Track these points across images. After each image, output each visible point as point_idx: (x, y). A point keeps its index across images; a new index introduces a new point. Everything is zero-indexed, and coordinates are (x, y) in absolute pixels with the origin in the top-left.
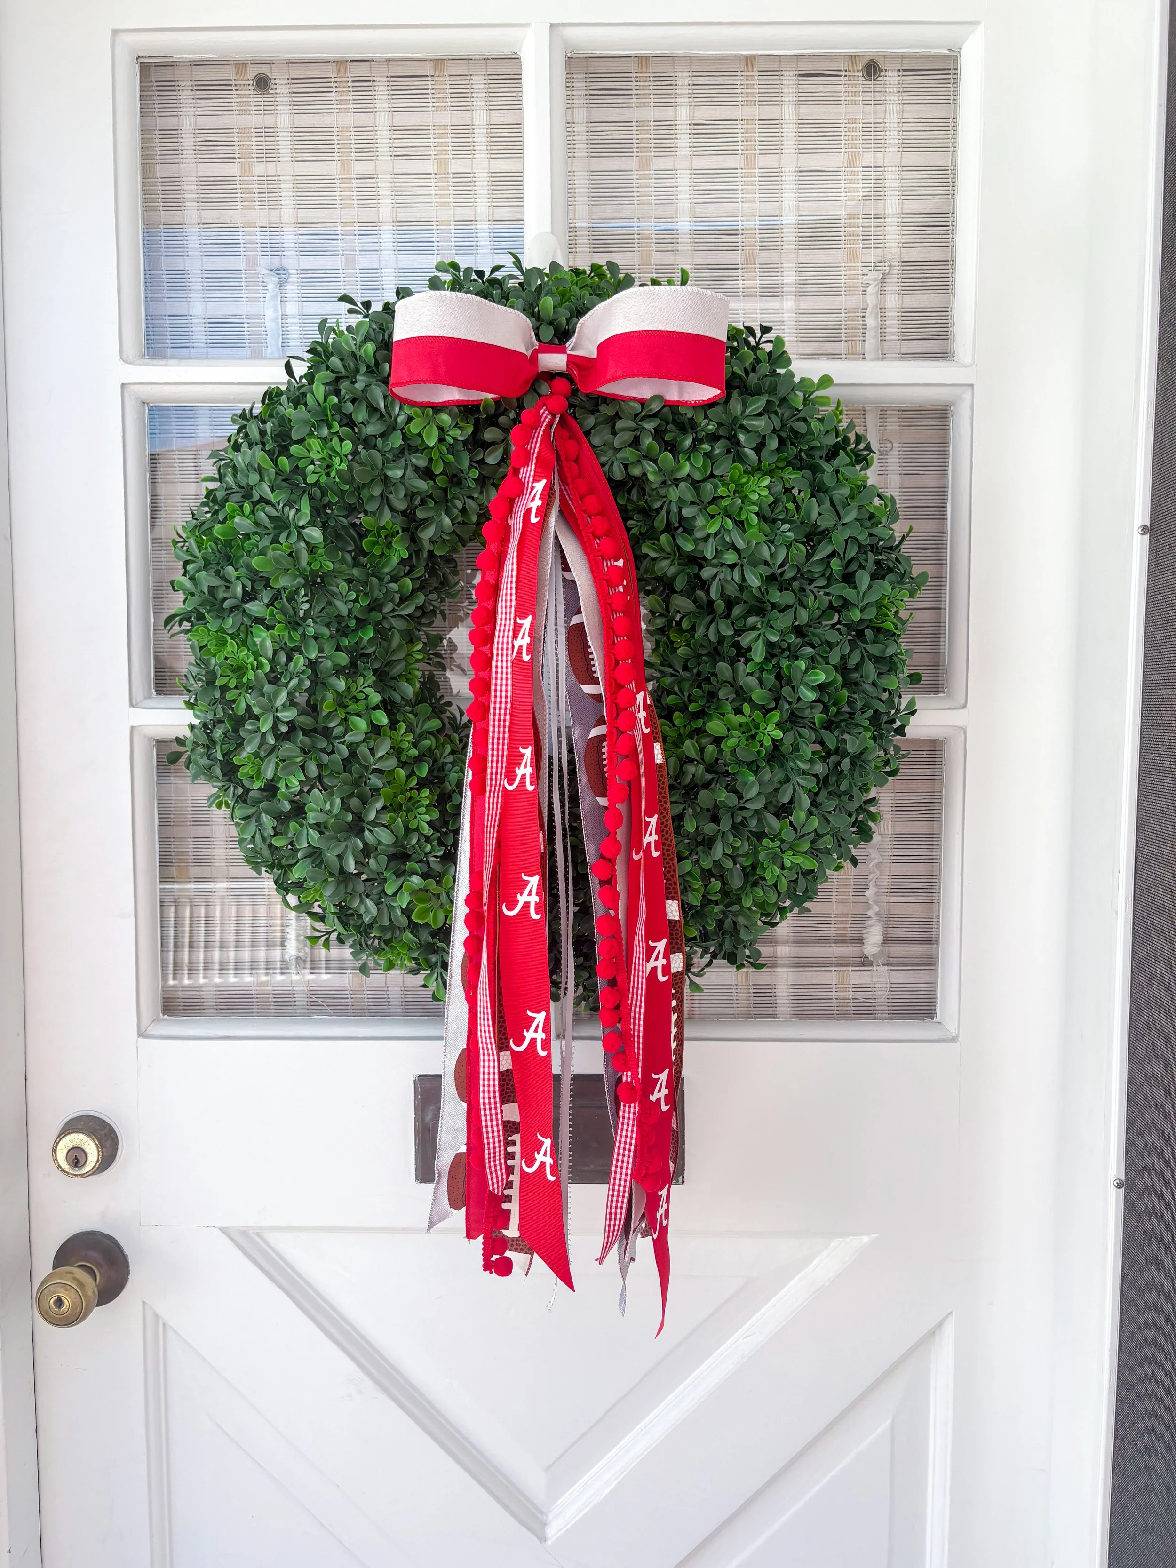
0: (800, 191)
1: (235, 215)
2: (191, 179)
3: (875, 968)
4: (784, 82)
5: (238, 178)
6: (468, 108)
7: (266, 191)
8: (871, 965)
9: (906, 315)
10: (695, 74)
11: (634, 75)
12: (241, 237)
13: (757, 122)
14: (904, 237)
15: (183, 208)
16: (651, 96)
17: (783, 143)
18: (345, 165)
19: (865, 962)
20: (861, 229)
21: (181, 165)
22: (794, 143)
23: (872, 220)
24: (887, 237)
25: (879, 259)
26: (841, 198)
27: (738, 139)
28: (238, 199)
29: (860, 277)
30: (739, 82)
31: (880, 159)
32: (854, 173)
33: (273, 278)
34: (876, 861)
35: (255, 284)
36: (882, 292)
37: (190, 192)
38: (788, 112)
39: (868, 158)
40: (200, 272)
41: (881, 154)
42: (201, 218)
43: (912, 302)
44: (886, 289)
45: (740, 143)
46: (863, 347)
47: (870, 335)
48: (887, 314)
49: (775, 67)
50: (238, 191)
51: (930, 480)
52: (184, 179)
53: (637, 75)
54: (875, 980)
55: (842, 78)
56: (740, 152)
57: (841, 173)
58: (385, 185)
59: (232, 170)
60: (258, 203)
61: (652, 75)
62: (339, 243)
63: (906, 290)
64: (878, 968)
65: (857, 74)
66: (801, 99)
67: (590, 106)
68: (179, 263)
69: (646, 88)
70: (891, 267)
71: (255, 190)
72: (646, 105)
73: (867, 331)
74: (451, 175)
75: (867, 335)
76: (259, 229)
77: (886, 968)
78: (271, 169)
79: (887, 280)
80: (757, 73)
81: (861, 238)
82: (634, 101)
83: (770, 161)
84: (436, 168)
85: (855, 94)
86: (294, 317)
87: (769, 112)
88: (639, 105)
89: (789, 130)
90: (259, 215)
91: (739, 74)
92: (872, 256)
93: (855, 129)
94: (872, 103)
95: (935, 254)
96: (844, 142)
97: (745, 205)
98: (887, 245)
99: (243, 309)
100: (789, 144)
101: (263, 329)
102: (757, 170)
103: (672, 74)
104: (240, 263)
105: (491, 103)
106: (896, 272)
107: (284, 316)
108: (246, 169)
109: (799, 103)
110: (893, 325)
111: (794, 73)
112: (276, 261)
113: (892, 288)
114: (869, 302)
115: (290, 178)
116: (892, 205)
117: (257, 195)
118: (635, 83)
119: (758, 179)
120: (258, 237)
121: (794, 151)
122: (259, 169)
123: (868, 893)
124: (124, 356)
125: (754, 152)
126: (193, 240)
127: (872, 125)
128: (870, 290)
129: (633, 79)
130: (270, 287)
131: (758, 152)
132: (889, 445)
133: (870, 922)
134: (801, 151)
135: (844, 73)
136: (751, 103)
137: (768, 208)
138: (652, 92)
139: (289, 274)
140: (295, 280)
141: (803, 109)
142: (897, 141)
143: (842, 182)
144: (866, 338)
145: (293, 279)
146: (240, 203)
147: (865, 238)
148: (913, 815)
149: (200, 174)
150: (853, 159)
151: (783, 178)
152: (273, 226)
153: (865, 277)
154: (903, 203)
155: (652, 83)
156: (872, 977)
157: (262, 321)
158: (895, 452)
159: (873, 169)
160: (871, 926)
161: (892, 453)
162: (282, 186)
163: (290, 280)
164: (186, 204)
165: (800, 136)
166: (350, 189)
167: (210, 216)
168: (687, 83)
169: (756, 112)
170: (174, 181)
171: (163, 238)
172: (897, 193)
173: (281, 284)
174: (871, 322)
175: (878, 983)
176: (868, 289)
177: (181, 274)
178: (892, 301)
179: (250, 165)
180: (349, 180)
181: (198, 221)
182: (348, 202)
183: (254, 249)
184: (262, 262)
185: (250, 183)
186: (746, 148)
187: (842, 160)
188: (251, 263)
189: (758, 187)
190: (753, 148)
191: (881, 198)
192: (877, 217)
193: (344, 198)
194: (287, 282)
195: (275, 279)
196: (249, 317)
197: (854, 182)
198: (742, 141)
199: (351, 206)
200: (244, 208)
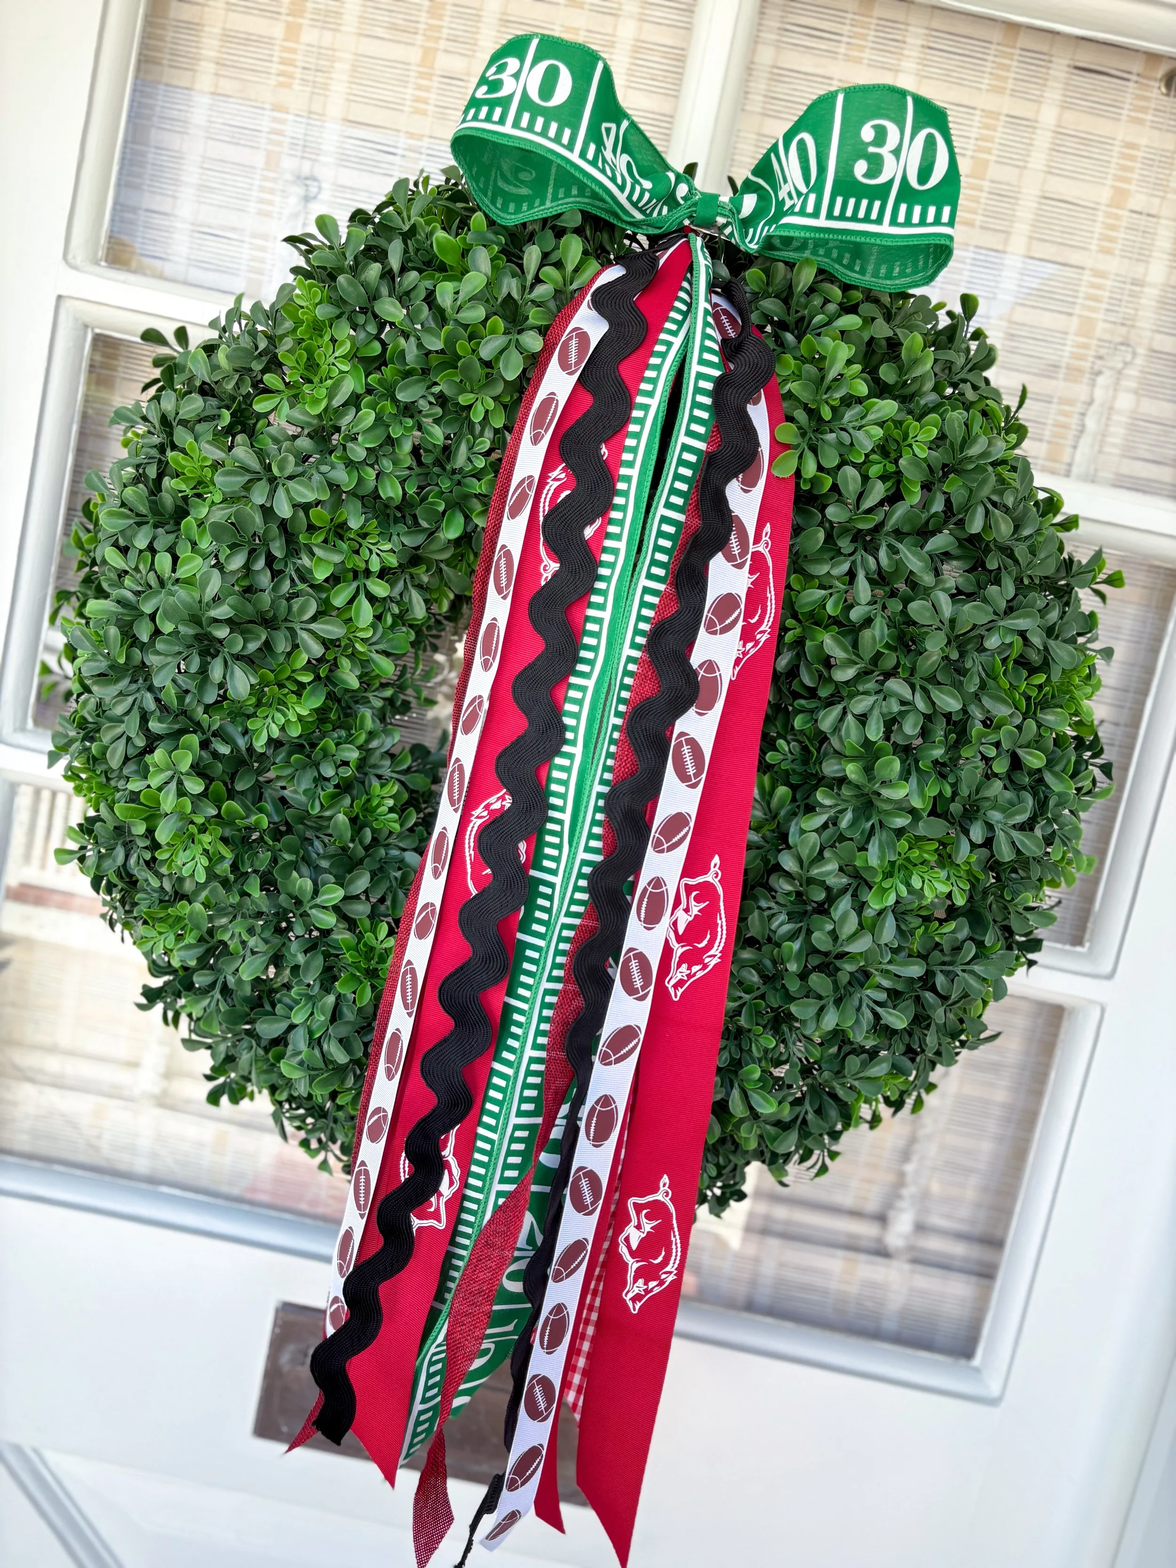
0: (1038, 225)
1: (266, 93)
2: (216, 30)
4: (1051, 72)
5: (279, 42)
6: (613, 11)
7: (312, 66)
9: (1138, 424)
10: (934, 33)
11: (850, 16)
12: (265, 124)
13: (1003, 118)
14: (1163, 318)
15: (196, 68)
16: (867, 50)
17: (1031, 153)
18: (428, 54)
20: (1108, 294)
21: (206, 8)
22: (1045, 157)
24: (1139, 313)
25: (1119, 340)
26: (1092, 247)
27: (973, 135)
28: (273, 71)
30: (990, 58)
31: (1154, 205)
32: (1116, 217)
33: (298, 189)
35: (272, 191)
36: (1116, 386)
37: (210, 47)
38: (1048, 115)
39: (1138, 201)
40: (201, 159)
41: (1156, 201)
42: (216, 86)
43: (1152, 407)
44: (1121, 382)
45: (972, 141)
47: (1085, 442)
48: (1114, 417)
49: (1045, 49)
50: (274, 59)
52: (206, 29)
53: (856, 17)
54: (890, 1279)
55: (1131, 84)
56: (969, 153)
57: (1100, 213)
59: (274, 29)
60: (298, 81)
61: (875, 21)
62: (397, 160)
63: (1146, 390)
64: (899, 1263)
65: (1152, 83)
66: (1068, 99)
67: (778, 46)
68: (175, 141)
69: (863, 37)
70: (1135, 354)
71: (299, 64)
72: (858, 61)
73: (1083, 434)
75: (1082, 441)
76: (292, 117)
77: (910, 1265)
78: (327, 38)
79: (1126, 372)
80: (1018, 52)
81: (1105, 306)
82: (842, 50)
83: (1007, 174)
85: (1144, 110)
87: (1022, 109)
88: (848, 58)
89: (1043, 140)
90: (295, 99)
91: (993, 47)
92: (1116, 335)
93: (1132, 158)
94: (1165, 127)
96: (1112, 171)
98: (1137, 324)
99: (248, 222)
100: (1038, 159)
103: (902, 27)
104: (257, 158)
105: (647, 12)
106: (1141, 362)
108: (293, 32)
109: (1065, 106)
110: (1118, 433)
111: (1067, 62)
112: (306, 168)
113: (1129, 384)
114: (1095, 397)
115: (349, 56)
116: (1155, 271)
117: (299, 70)
118: (848, 28)
119: (985, 195)
120: (289, 129)
121: (1042, 168)
122: (309, 35)
124: (70, 257)
125: (987, 157)
126: (201, 113)
127: (1157, 158)
128: (1101, 380)
129: (848, 22)
131: (994, 158)
133: (903, 1204)
134: (1052, 170)
135: (1134, 78)
136: (998, 90)
138: (870, 45)
139: (320, 188)
140: (326, 198)
141: (1069, 116)
143: (1097, 224)
145: (325, 196)
146: (274, 77)
147: (1110, 307)
149: (228, 26)
150: (1120, 196)
151: (1020, 202)
153: (1099, 362)
155: (873, 33)
157: (271, 245)
159: (1144, 217)
160: (903, 1207)
162: (337, 65)
164: (201, 63)
165: (1055, 149)
166: (427, 89)
167: (231, 86)
168: (920, 42)
169: (1006, 105)
170: (192, 28)
171: (161, 103)
173: (307, 199)
174: (1091, 423)
175: (895, 1281)
176: (1099, 379)
177: (177, 156)
178: (1125, 401)
179: (300, 26)
180: (429, 76)
181: (212, 89)
182: (422, 106)
183: (280, 144)
184: (289, 164)
185: (294, 51)
186: (980, 150)
187: (1104, 194)
188: (272, 161)
189: (983, 206)
190: (988, 151)
191: (1142, 256)
192: (1135, 282)
193: (417, 100)
194: (315, 198)
195: (301, 191)
196: (254, 235)
197: (1112, 228)
198: (977, 139)
199: (424, 113)
200: (280, 85)
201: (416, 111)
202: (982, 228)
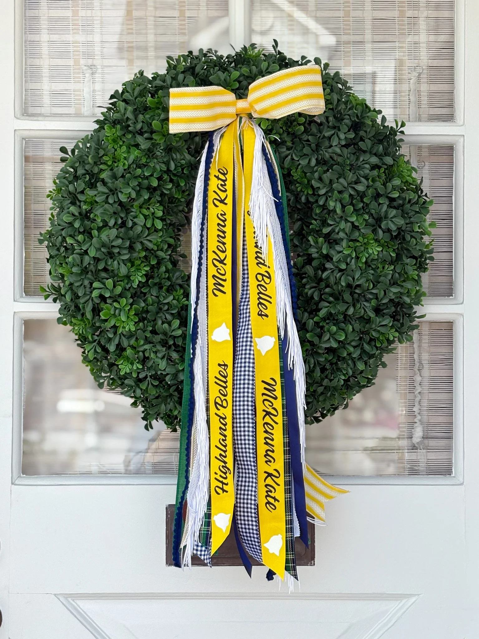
0: (374, 29)
1: (69, 38)
2: (45, 18)
3: (419, 451)
5: (71, 18)
7: (86, 24)
8: (417, 449)
9: (431, 95)
12: (71, 49)
14: (430, 54)
15: (40, 33)
17: (365, 4)
18: (129, 12)
19: (414, 448)
20: (407, 49)
21: (40, 10)
22: (370, 4)
23: (413, 45)
24: (421, 54)
25: (415, 65)
26: (396, 33)
27: (341, 2)
28: (70, 29)
29: (407, 74)
31: (416, 14)
32: (403, 21)
33: (89, 71)
34: (419, 391)
35: (79, 73)
36: (419, 82)
37: (44, 24)
39: (409, 13)
40: (48, 66)
41: (417, 11)
42: (50, 38)
43: (434, 88)
44: (421, 80)
46: (409, 111)
47: (412, 105)
48: (421, 94)
50: (70, 24)
51: (444, 182)
52: (41, 18)
54: (419, 457)
56: (342, 9)
57: (396, 21)
58: (151, 21)
59: (69, 13)
60: (81, 31)
63: (431, 81)
64: (421, 451)
68: (37, 62)
70: (423, 69)
71: (80, 24)
73: (411, 103)
74: (187, 18)
75: (410, 105)
76: (81, 44)
77: (425, 451)
78: (89, 13)
79: (421, 76)
81: (407, 54)
83: (358, 13)
84: (178, 14)
86: (99, 91)
90: (81, 38)
92: (414, 63)
95: (446, 63)
96: (397, 5)
97: (345, 36)
98: (421, 58)
99: (71, 86)
100: (368, 5)
101: (83, 97)
102: (351, 18)
104: (71, 62)
106: (426, 72)
107: (94, 91)
108: (75, 13)
110: (425, 100)
112: (90, 62)
113: (423, 80)
114: (411, 88)
115: (99, 18)
116: (423, 38)
117: (81, 27)
119: (352, 23)
120: (81, 49)
121: (370, 9)
122: (82, 13)
123: (414, 409)
124: (16, 115)
125: (349, 9)
126: (45, 50)
130: (87, 75)
131: (351, 9)
132: (423, 164)
133: (416, 425)
134: (374, 9)
137: (358, 38)
139: (97, 68)
140: (100, 71)
142: (425, 5)
143: (396, 25)
144: (411, 107)
145: (99, 71)
146: (72, 31)
147: (409, 54)
148: (440, 366)
149: (50, 16)
150: (402, 13)
151: (365, 23)
152: (90, 44)
153: (409, 74)
154: (429, 37)
156: (417, 456)
157: (82, 93)
158: (427, 167)
159: (412, 19)
160: (416, 427)
161: (424, 168)
162: (94, 22)
163: (98, 71)
164: (42, 31)
165: (374, 1)
166: (132, 25)
167: (55, 37)
170: (36, 18)
171: (29, 48)
172: (426, 31)
173: (92, 74)
175: (421, 459)
176: (411, 81)
177: (39, 67)
178: (424, 87)
179: (78, 11)
180: (131, 20)
181: (49, 40)
182: (130, 31)
183: (78, 55)
184: (82, 62)
185: (77, 20)
186: (346, 7)
187: (396, 14)
188: (77, 62)
189: (352, 27)
190: (349, 7)
191: (417, 33)
192: (415, 43)
193: (129, 29)
194: (96, 72)
195: (90, 71)
196: (74, 91)
197: (403, 25)
198: (343, 3)
199: (132, 33)
200: (74, 33)
201: (129, 33)
202: (353, 34)
